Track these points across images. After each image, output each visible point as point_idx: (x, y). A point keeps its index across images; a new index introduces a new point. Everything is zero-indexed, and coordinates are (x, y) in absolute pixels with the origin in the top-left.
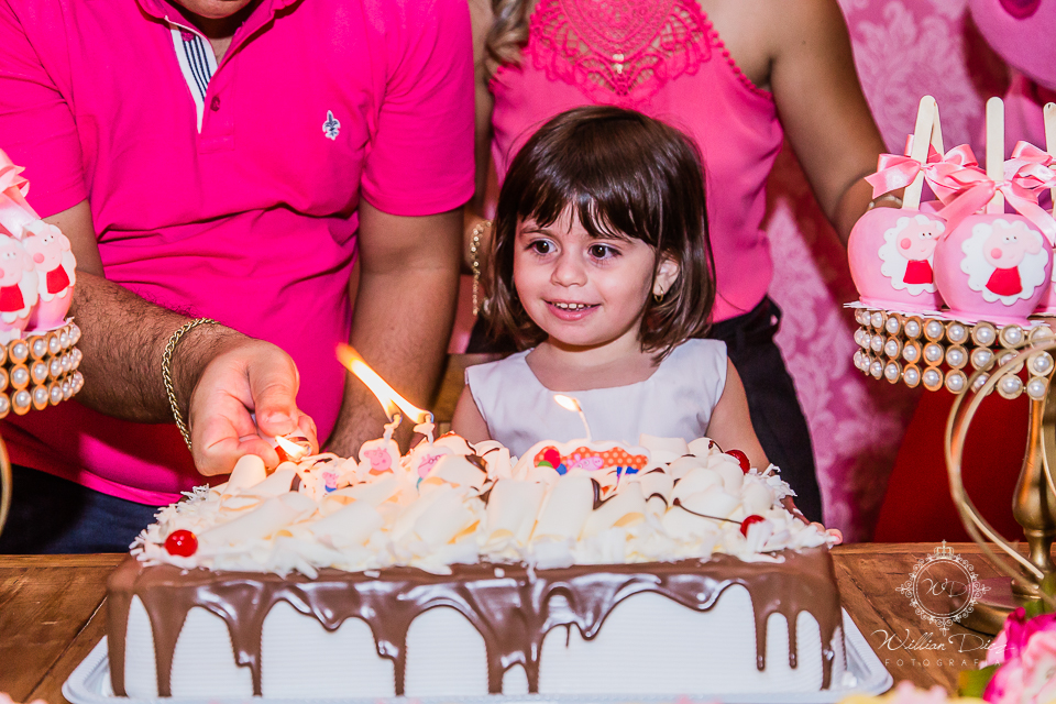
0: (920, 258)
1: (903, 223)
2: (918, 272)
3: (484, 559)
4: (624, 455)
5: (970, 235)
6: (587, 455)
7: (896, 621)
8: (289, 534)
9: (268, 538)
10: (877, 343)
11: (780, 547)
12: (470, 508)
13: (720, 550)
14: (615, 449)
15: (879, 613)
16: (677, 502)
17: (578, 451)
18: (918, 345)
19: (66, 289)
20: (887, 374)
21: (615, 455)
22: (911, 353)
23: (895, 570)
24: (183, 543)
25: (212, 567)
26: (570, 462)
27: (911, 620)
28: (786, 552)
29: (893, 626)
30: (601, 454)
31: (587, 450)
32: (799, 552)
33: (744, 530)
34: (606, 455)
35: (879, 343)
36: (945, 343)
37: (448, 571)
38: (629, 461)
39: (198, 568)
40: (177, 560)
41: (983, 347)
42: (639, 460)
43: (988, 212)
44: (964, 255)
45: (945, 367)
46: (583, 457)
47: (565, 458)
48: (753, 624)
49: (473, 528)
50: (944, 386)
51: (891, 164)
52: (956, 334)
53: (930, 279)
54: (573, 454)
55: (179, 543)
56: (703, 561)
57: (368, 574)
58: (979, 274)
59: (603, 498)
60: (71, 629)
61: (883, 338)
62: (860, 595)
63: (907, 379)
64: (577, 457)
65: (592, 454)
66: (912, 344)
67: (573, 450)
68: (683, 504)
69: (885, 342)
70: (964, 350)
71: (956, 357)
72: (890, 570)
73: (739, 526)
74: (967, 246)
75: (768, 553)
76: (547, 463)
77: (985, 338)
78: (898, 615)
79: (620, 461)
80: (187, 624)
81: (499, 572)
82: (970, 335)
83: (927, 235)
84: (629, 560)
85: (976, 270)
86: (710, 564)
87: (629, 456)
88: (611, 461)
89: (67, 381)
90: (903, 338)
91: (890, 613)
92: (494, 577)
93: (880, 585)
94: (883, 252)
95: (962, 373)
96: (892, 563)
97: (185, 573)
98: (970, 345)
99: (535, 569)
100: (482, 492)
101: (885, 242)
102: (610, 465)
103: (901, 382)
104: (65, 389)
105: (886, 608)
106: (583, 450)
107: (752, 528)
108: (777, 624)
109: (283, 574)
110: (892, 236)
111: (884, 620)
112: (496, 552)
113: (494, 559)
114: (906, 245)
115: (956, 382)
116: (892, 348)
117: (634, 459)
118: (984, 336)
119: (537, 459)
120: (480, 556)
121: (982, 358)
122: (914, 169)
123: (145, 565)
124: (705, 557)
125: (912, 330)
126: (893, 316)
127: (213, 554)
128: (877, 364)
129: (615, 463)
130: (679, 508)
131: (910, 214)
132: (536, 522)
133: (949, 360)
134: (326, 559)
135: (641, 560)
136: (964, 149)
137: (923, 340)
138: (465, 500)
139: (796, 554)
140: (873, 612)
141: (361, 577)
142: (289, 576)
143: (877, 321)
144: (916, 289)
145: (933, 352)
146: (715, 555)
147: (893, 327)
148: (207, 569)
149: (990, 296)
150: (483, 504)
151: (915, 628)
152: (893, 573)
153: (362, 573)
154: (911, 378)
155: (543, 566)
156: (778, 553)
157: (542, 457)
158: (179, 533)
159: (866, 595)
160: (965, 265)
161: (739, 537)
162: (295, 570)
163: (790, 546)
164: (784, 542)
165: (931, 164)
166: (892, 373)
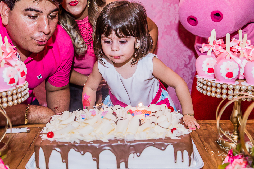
0: (211, 67)
1: (207, 59)
2: (211, 70)
3: (116, 138)
4: (146, 111)
5: (222, 64)
6: (138, 111)
7: (205, 143)
8: (74, 133)
9: (69, 133)
10: (201, 85)
11: (180, 135)
12: (113, 126)
13: (167, 136)
14: (144, 110)
15: (201, 141)
16: (158, 124)
17: (136, 110)
18: (210, 87)
19: (25, 76)
20: (204, 93)
21: (144, 111)
22: (209, 89)
23: (205, 128)
24: (51, 135)
25: (57, 140)
26: (135, 113)
27: (208, 143)
28: (181, 136)
29: (204, 145)
30: (141, 111)
31: (138, 110)
32: (184, 136)
33: (172, 132)
34: (142, 111)
35: (202, 85)
36: (216, 87)
37: (108, 142)
38: (147, 112)
39: (54, 141)
40: (49, 139)
41: (224, 89)
42: (149, 112)
43: (226, 58)
44: (221, 69)
45: (216, 93)
46: (137, 111)
47: (134, 112)
48: (174, 153)
49: (114, 130)
50: (216, 97)
51: (205, 46)
52: (219, 86)
53: (213, 72)
54: (135, 111)
55: (50, 135)
56: (163, 139)
57: (91, 142)
58: (224, 73)
59: (142, 123)
60: (28, 146)
61: (203, 85)
62: (197, 136)
63: (208, 94)
64: (136, 112)
65: (139, 111)
66: (209, 87)
67: (135, 110)
68: (159, 124)
69: (203, 86)
70: (220, 89)
71: (218, 91)
72: (204, 128)
73: (171, 130)
74: (221, 67)
75: (177, 137)
76: (130, 113)
77: (225, 87)
78: (206, 141)
79: (145, 112)
80: (52, 153)
81: (119, 142)
82: (222, 86)
83: (213, 62)
84: (147, 139)
85: (223, 73)
86: (165, 140)
87: (147, 111)
88: (143, 112)
89: (25, 96)
90: (207, 85)
91: (204, 141)
92: (118, 143)
93: (202, 133)
94: (203, 66)
95: (220, 94)
96: (204, 126)
97: (51, 142)
98: (222, 88)
99: (127, 141)
100: (115, 121)
101: (203, 64)
102: (143, 113)
103: (207, 95)
104: (25, 98)
105: (203, 139)
106: (137, 110)
107: (174, 131)
108: (179, 153)
109: (72, 143)
110: (205, 62)
111: (202, 143)
112: (118, 137)
113: (118, 138)
114: (208, 64)
115: (218, 96)
116: (205, 87)
117: (148, 112)
118: (225, 86)
119: (127, 112)
120: (115, 138)
121: (224, 96)
122: (210, 47)
123: (43, 139)
124: (164, 138)
125: (209, 84)
126: (205, 80)
127: (57, 137)
128: (201, 90)
129: (144, 113)
130: (158, 125)
131: (209, 57)
132: (127, 129)
133: (217, 91)
134: (82, 139)
135: (150, 139)
136: (221, 40)
137: (212, 86)
138: (112, 124)
139: (183, 137)
140: (200, 141)
141: (89, 143)
142: (74, 143)
143: (202, 81)
144: (210, 74)
145: (214, 89)
146: (166, 137)
147: (205, 82)
148: (56, 141)
149: (226, 78)
150: (116, 124)
151: (209, 145)
152: (204, 129)
153: (89, 142)
154: (209, 94)
155: (128, 140)
156: (179, 137)
157: (128, 112)
158: (50, 132)
159: (199, 135)
160: (221, 71)
161: (171, 133)
162: (75, 142)
163: (182, 135)
164: (181, 134)
165: (214, 45)
166: (205, 92)
